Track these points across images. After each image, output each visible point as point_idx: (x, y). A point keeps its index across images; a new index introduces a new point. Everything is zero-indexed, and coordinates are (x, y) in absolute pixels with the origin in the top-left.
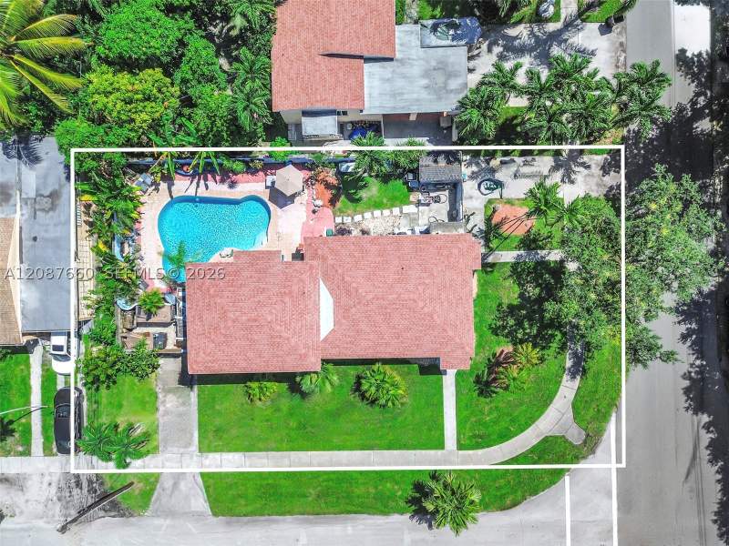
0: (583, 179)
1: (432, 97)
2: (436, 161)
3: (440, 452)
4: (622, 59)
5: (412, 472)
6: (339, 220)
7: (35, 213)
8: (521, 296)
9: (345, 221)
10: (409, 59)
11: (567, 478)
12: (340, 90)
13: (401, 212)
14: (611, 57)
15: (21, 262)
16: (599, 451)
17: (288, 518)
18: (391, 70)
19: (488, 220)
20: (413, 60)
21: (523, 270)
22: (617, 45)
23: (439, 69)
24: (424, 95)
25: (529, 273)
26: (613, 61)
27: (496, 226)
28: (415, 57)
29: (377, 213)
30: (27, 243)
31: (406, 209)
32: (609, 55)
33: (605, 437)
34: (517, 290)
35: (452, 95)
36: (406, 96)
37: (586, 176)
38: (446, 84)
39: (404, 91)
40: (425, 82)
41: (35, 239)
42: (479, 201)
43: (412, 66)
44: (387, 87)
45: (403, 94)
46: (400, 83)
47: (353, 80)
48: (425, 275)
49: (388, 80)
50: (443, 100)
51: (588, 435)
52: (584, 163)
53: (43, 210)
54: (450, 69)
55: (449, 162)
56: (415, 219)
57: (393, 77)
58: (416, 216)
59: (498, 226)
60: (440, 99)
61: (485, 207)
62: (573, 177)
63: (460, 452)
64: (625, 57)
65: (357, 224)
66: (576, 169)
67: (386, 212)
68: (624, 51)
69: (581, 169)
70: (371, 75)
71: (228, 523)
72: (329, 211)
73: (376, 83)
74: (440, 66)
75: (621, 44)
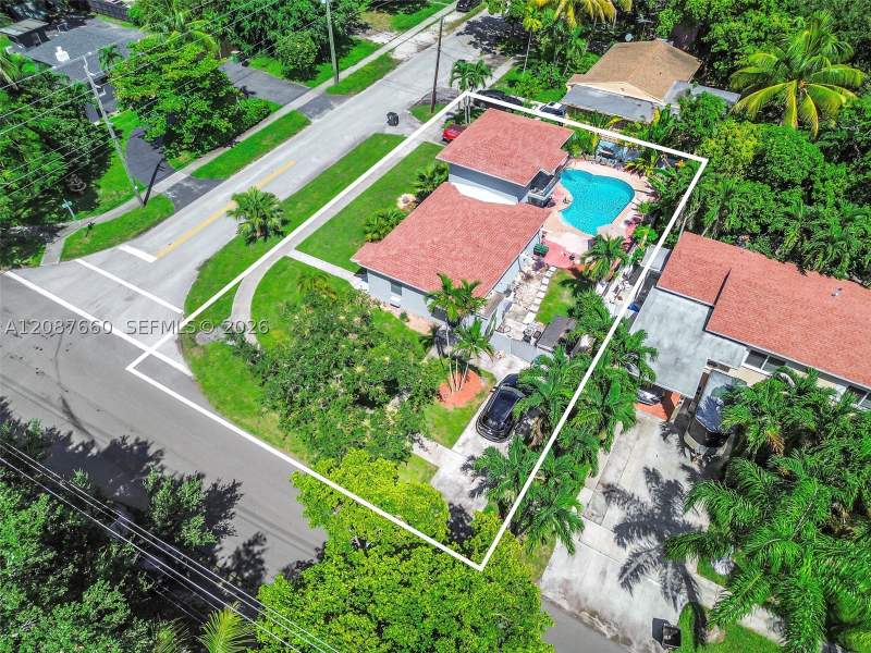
0: (460, 482)
3: (296, 245)
4: (604, 628)
6: (553, 269)
9: (548, 272)
11: (180, 311)
13: (531, 311)
14: (613, 615)
16: (174, 347)
17: (337, 160)
22: (629, 635)
26: (606, 614)
29: (542, 295)
31: (532, 316)
32: (618, 614)
33: (180, 357)
37: (462, 488)
43: (690, 343)
51: (196, 345)
52: (480, 493)
62: (470, 472)
64: (604, 635)
65: (540, 278)
66: (479, 480)
67: (538, 301)
68: (615, 638)
69: (474, 486)
71: (364, 137)
72: (566, 266)
74: (680, 365)
75: (628, 642)
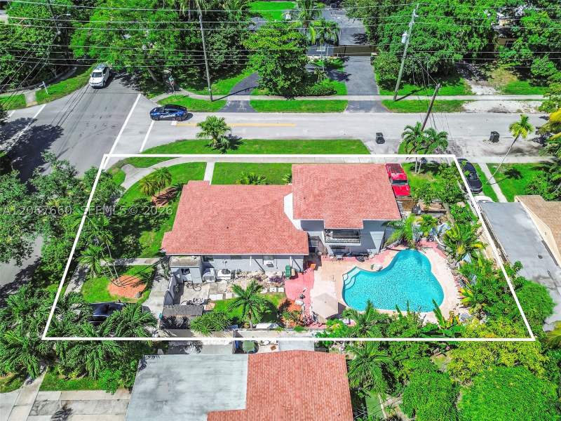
1: (176, 370)
2: (185, 319)
3: (219, 162)
5: (237, 153)
6: (281, 290)
7: (550, 275)
8: (138, 236)
9: (275, 289)
10: (194, 414)
11: (142, 150)
12: (273, 371)
13: (224, 295)
15: (543, 242)
18: (215, 401)
19: (149, 287)
20: (188, 413)
21: (131, 252)
23: (162, 402)
24: (183, 372)
25: (127, 251)
27: (145, 283)
28: (186, 416)
30: (545, 253)
31: (219, 297)
34: (140, 240)
35: (154, 371)
36: (204, 371)
38: (158, 385)
39: (204, 377)
40: (180, 387)
41: (540, 257)
42: (152, 302)
43: (192, 406)
44: (222, 383)
45: (207, 374)
46: (208, 386)
47: (260, 382)
48: (210, 223)
49: (221, 390)
50: (165, 367)
51: (120, 168)
53: (544, 278)
54: (149, 401)
55: (173, 319)
56: (213, 289)
57: (215, 393)
58: (211, 292)
59: (142, 282)
60: (168, 369)
61: (148, 297)
63: (204, 161)
65: (265, 286)
70: (239, 396)
72: (290, 297)
73: (233, 387)
74: (159, 405)
